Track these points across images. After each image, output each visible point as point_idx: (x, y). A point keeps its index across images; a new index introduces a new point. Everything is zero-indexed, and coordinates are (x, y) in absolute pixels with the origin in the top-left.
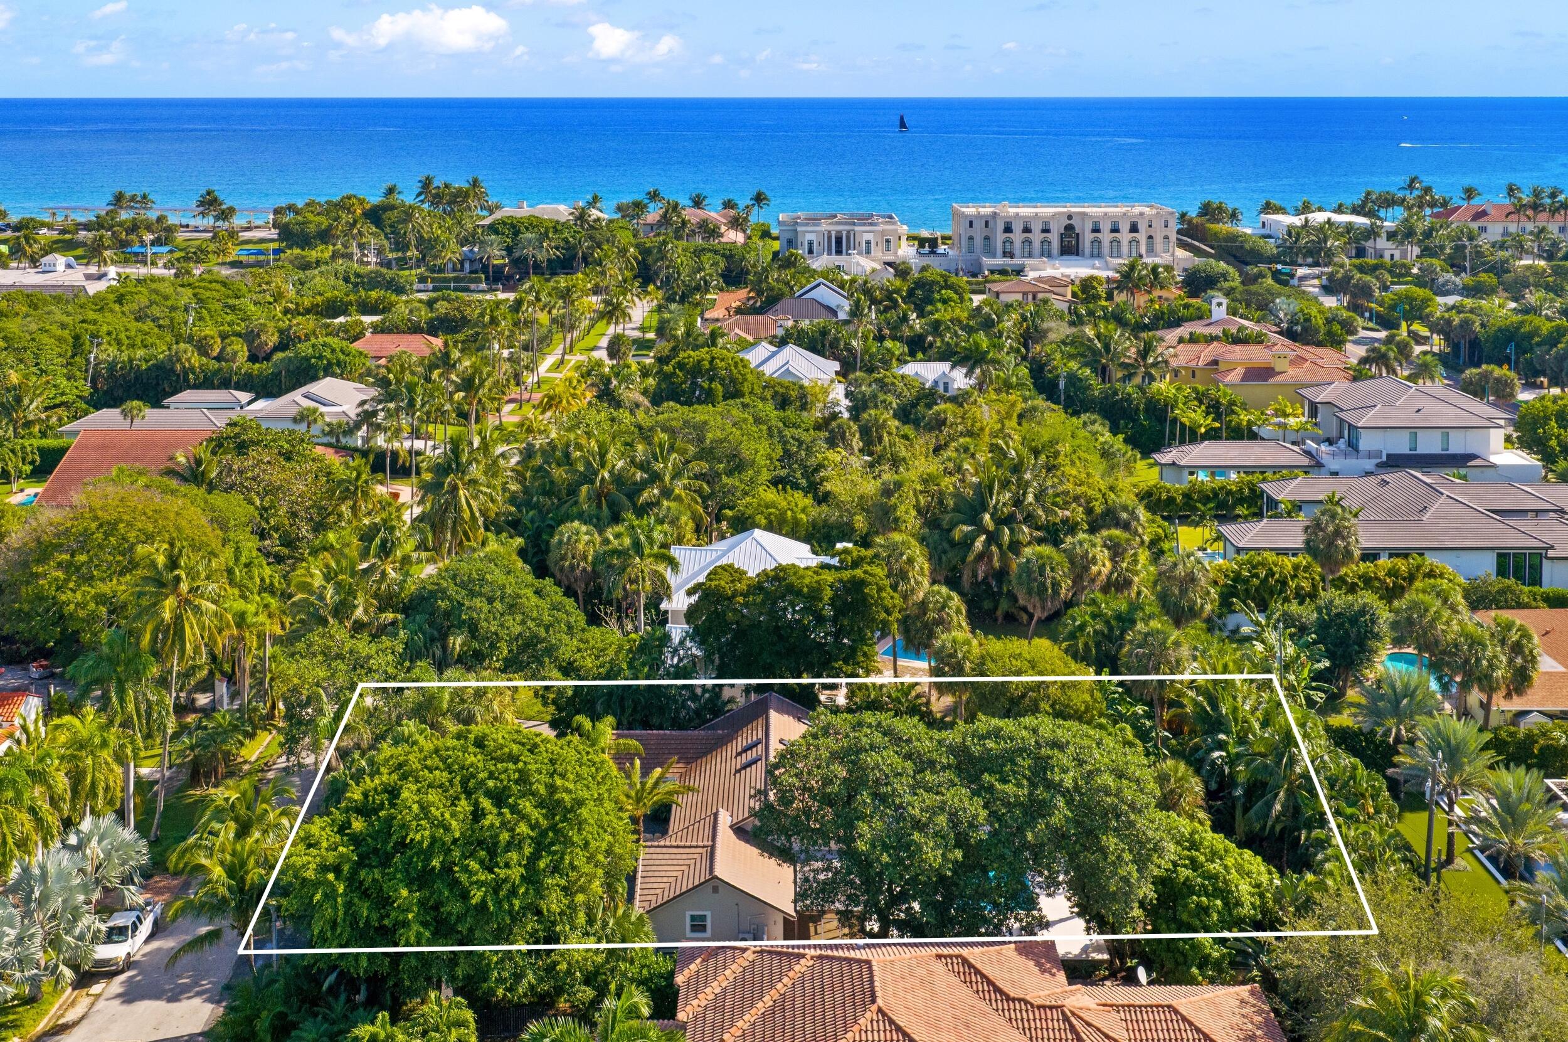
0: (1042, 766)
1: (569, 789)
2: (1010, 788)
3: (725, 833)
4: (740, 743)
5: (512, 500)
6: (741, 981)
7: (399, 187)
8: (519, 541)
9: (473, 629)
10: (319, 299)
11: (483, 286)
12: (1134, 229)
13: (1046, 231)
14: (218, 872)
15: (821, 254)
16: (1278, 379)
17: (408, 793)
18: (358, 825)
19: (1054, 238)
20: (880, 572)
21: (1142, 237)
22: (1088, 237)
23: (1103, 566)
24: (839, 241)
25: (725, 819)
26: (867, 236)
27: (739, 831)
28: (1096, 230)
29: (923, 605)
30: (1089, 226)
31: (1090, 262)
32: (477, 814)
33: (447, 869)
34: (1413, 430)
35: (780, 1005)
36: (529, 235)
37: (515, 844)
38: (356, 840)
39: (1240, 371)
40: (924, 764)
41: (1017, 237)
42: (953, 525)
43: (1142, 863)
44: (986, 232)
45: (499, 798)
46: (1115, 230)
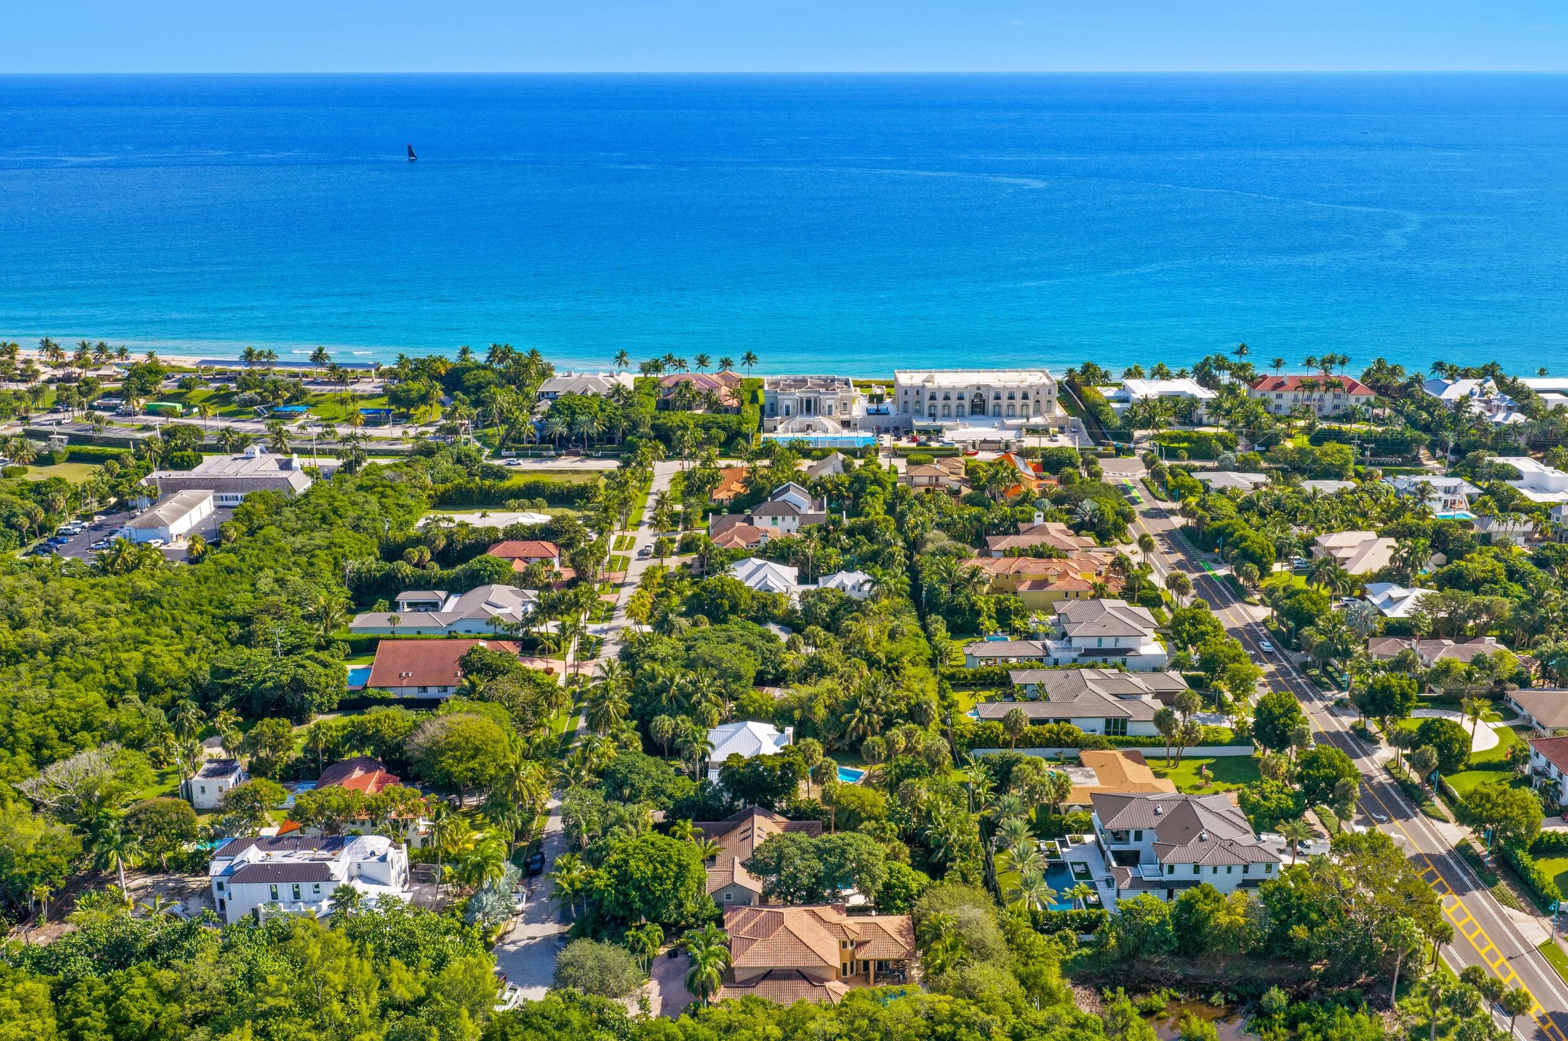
0: (844, 851)
1: (685, 860)
2: (832, 859)
3: (737, 866)
4: (742, 828)
5: (629, 700)
6: (744, 918)
7: (471, 349)
8: (635, 722)
9: (632, 786)
10: (449, 485)
11: (552, 453)
12: (1025, 397)
13: (961, 398)
14: (566, 886)
15: (795, 416)
16: (1049, 588)
17: (632, 863)
18: (615, 872)
19: (967, 403)
20: (800, 758)
21: (1031, 402)
22: (991, 403)
23: (902, 743)
24: (808, 410)
25: (737, 860)
26: (829, 402)
27: (743, 864)
28: (997, 398)
29: (820, 767)
30: (992, 395)
31: (991, 422)
32: (655, 869)
33: (647, 885)
34: (1100, 638)
35: (756, 925)
36: (584, 418)
37: (668, 878)
38: (615, 877)
39: (1028, 583)
40: (804, 851)
41: (940, 402)
42: (842, 714)
43: (873, 882)
44: (917, 398)
45: (662, 863)
46: (1011, 398)
